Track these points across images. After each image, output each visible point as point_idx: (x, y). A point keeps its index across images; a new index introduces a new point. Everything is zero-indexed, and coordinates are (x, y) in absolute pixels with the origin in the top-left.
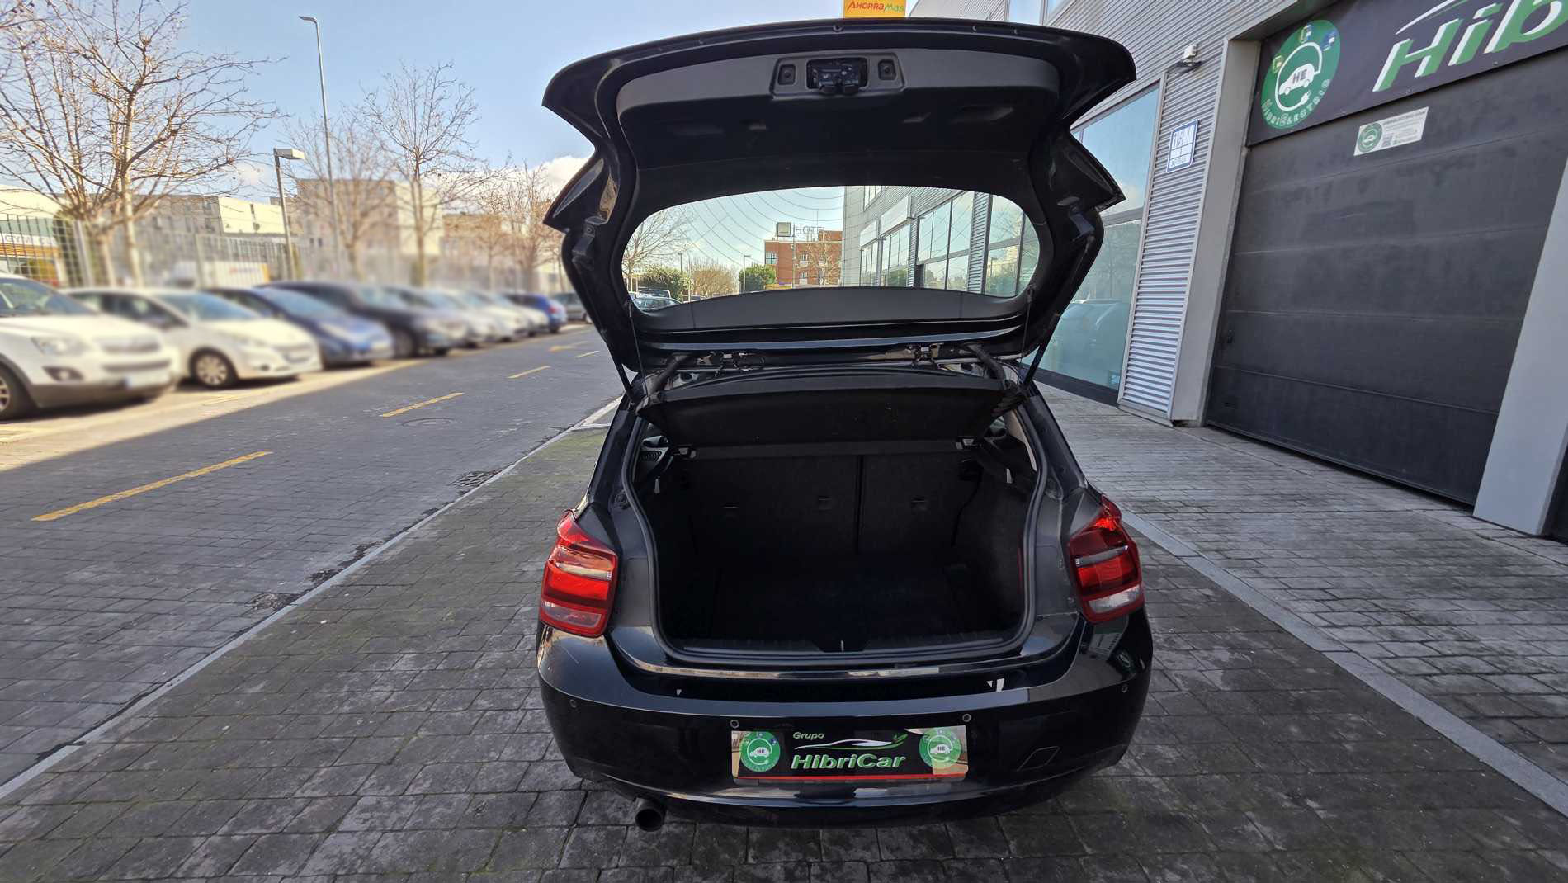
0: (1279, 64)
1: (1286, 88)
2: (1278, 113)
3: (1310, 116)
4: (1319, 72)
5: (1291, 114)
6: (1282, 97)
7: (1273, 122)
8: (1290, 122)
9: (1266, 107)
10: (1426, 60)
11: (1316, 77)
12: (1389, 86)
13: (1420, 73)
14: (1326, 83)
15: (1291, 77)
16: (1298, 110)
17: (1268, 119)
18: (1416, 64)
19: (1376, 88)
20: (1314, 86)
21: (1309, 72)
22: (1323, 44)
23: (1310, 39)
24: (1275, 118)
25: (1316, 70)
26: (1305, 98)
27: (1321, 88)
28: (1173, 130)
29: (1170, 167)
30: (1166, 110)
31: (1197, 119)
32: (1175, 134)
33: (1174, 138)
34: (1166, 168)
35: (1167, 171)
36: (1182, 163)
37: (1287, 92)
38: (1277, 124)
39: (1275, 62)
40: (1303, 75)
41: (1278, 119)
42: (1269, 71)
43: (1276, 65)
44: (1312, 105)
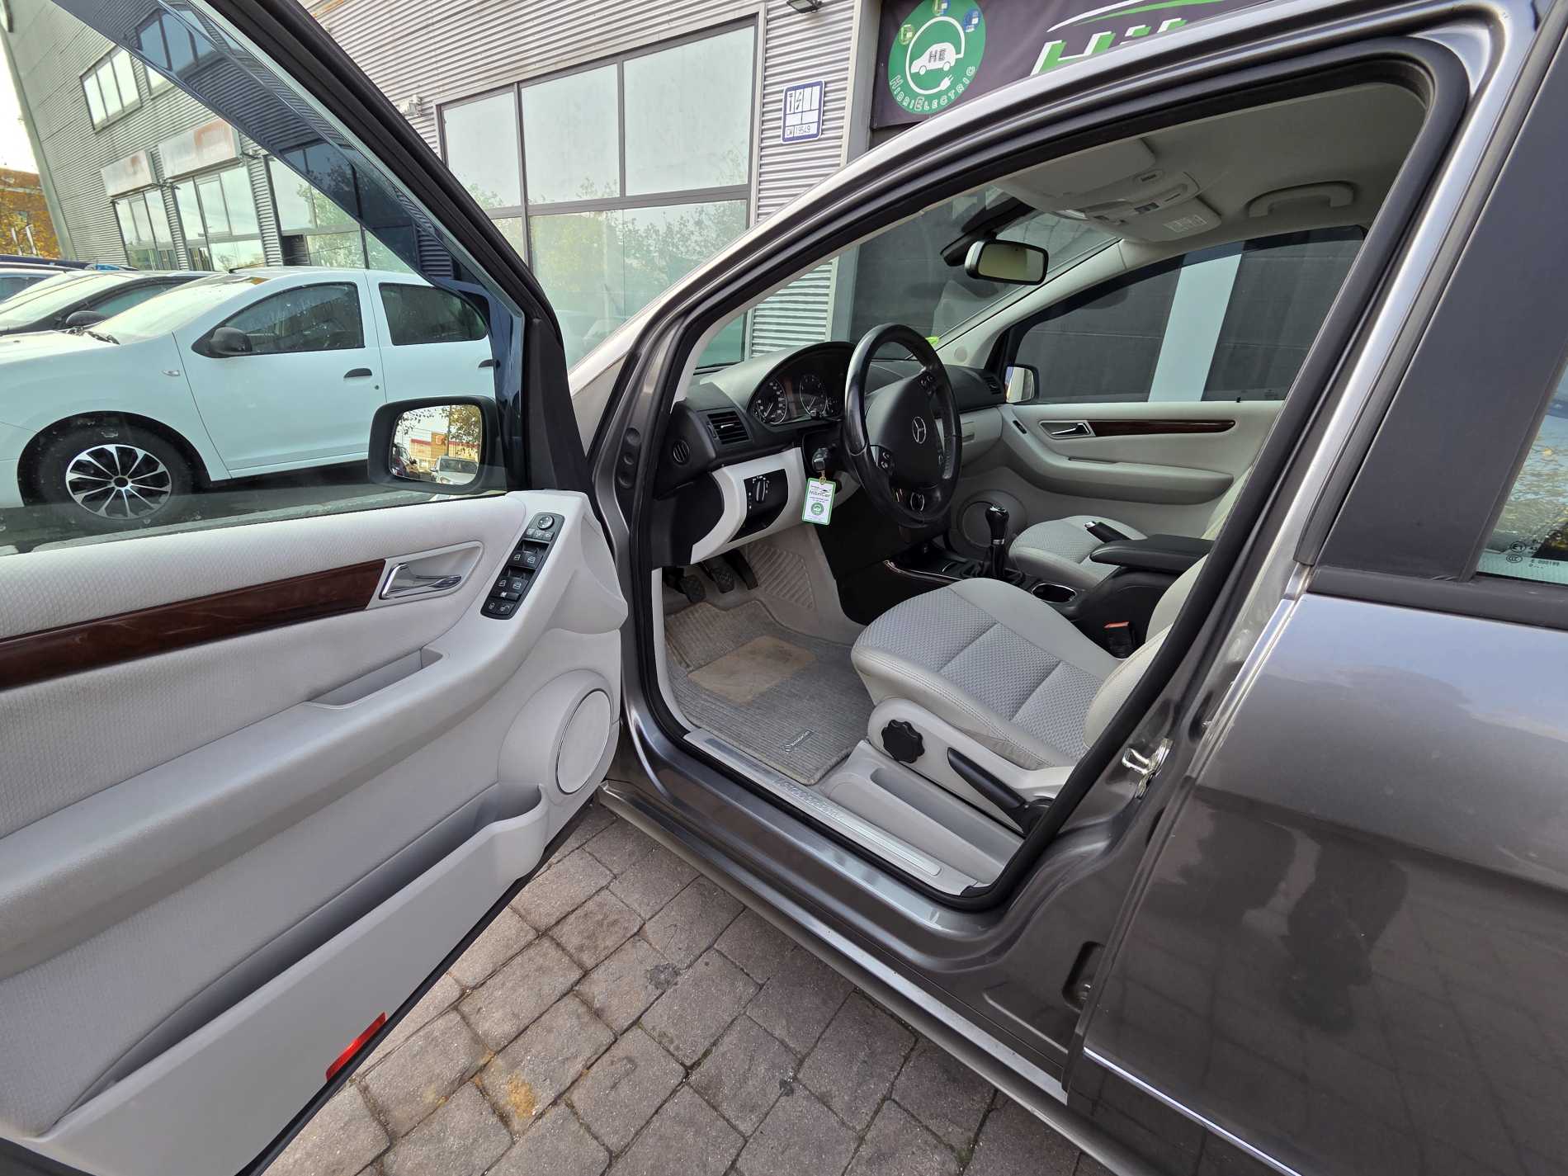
0: (909, 35)
1: (922, 65)
2: (914, 96)
4: (961, 56)
5: (929, 98)
6: (915, 77)
7: (904, 104)
8: (926, 108)
9: (895, 83)
11: (957, 60)
14: (971, 71)
15: (927, 54)
16: (938, 95)
17: (899, 99)
20: (958, 69)
21: (951, 56)
22: (966, 23)
23: (946, 13)
24: (907, 99)
25: (958, 52)
26: (946, 83)
27: (965, 75)
28: (784, 87)
29: (786, 137)
30: (770, 58)
31: (823, 79)
32: (789, 93)
33: (789, 99)
34: (779, 136)
35: (782, 142)
36: (804, 134)
37: (922, 72)
38: (911, 107)
39: (902, 29)
40: (942, 55)
41: (913, 101)
42: (895, 44)
43: (905, 35)
44: (956, 92)
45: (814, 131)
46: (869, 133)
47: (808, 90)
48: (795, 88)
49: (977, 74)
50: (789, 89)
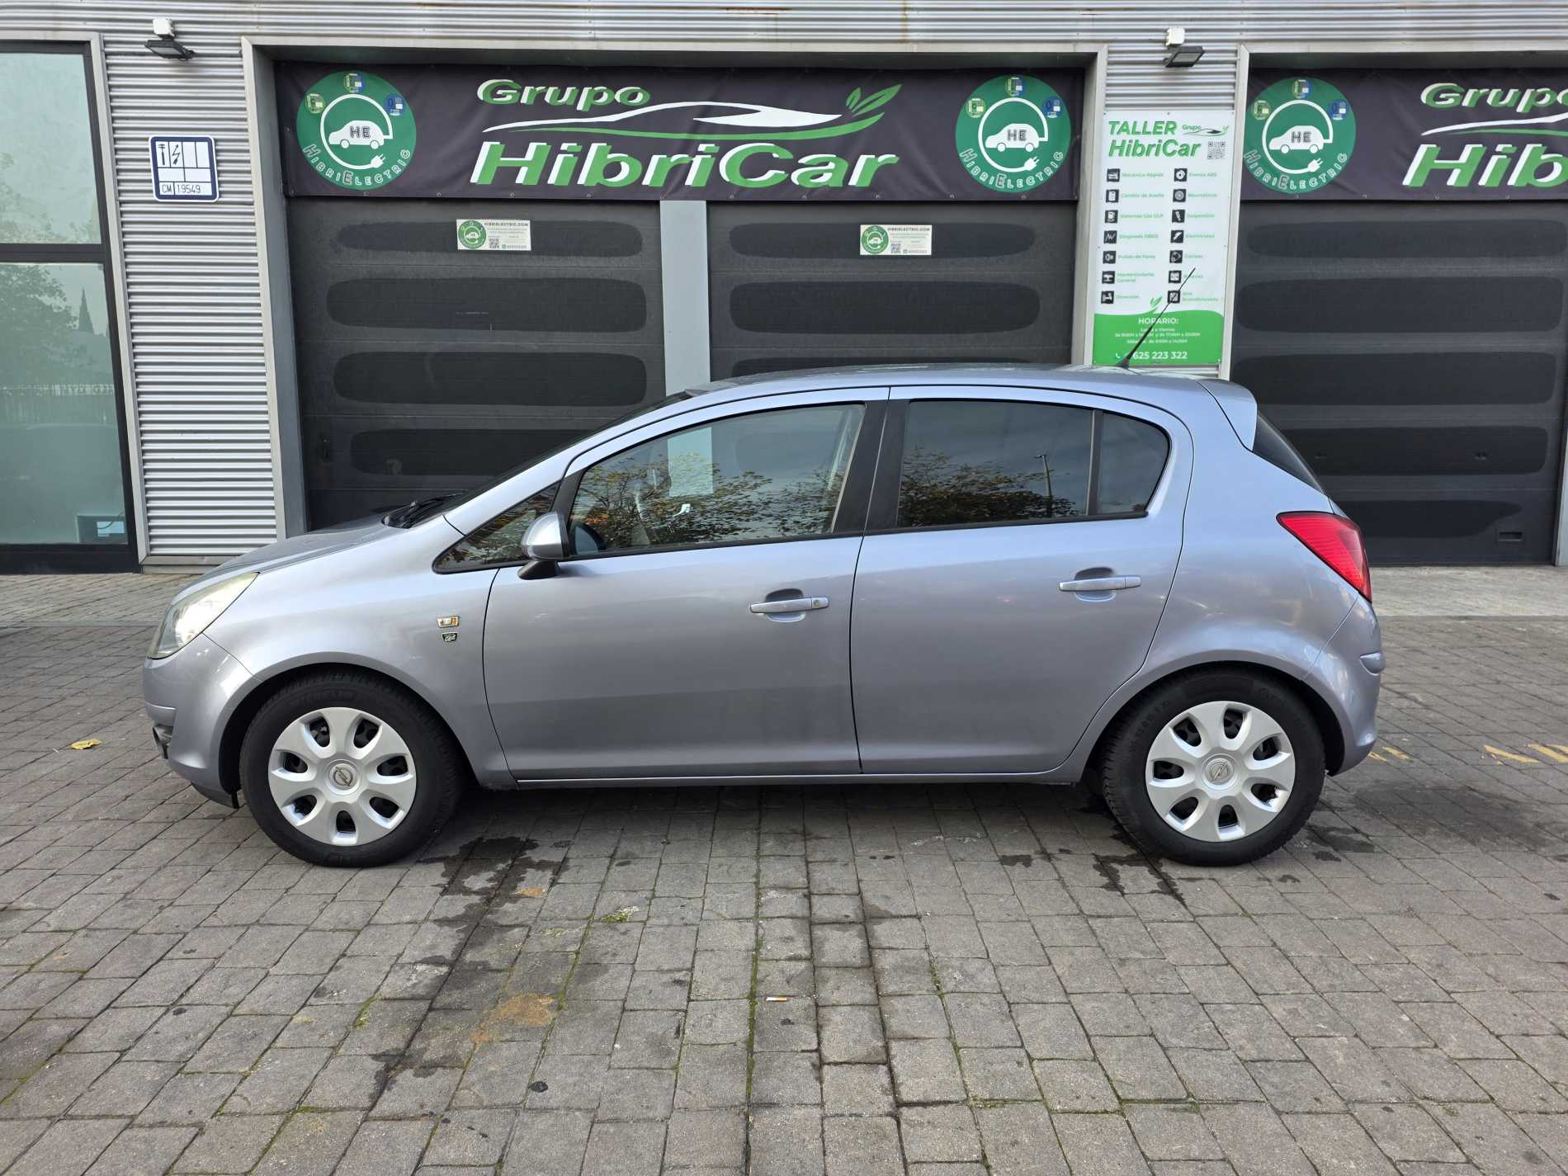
0: (319, 105)
1: (342, 138)
2: (339, 168)
3: (390, 185)
4: (390, 137)
5: (358, 174)
6: (336, 149)
7: (328, 174)
8: (358, 183)
9: (310, 151)
10: (523, 171)
11: (386, 141)
12: (488, 181)
13: (520, 179)
14: (406, 154)
15: (347, 128)
16: (370, 173)
17: (318, 168)
18: (517, 170)
19: (475, 179)
20: (387, 150)
21: (377, 137)
22: (388, 106)
23: (361, 92)
24: (330, 170)
25: (385, 133)
26: (376, 162)
27: (399, 157)
28: (151, 135)
29: (162, 193)
30: (118, 97)
31: (211, 136)
32: (158, 143)
33: (159, 151)
34: (151, 191)
35: (155, 198)
36: (192, 194)
37: (345, 145)
38: (338, 179)
39: (309, 98)
40: (366, 132)
41: (339, 174)
42: (301, 108)
43: (313, 104)
44: (392, 172)
45: (207, 190)
46: (284, 202)
47: (189, 145)
48: (169, 140)
49: (414, 156)
50: (154, 140)
